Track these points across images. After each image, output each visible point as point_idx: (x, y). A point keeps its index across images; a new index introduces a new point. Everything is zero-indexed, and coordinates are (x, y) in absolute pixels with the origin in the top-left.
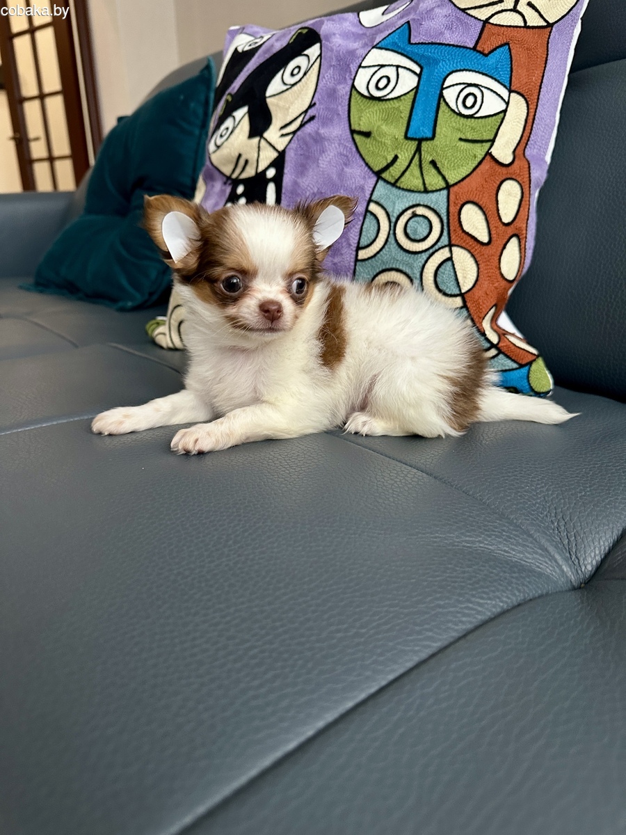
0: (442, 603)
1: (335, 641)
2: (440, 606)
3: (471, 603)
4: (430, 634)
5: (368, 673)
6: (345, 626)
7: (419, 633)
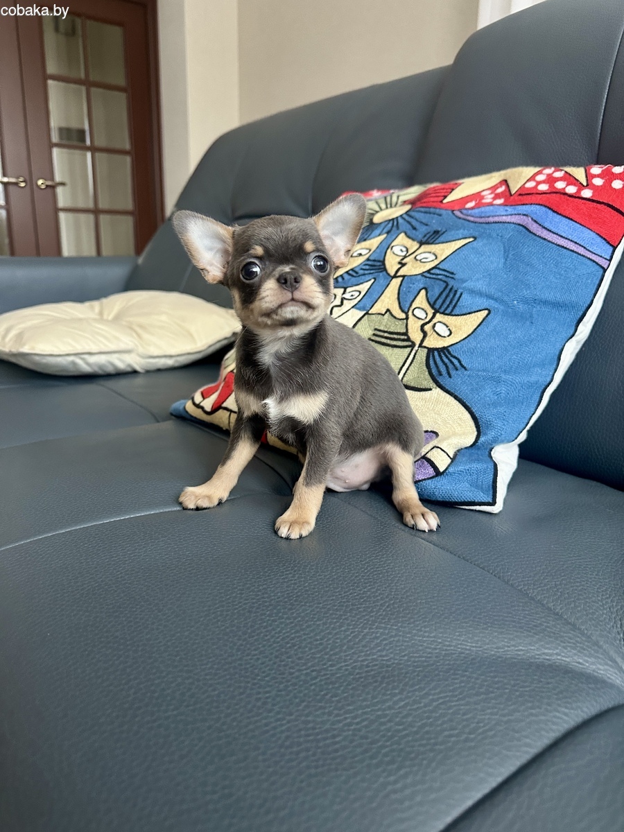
0: (533, 711)
1: (450, 744)
2: (532, 714)
3: (559, 712)
4: (528, 740)
5: (482, 775)
6: (456, 732)
7: (519, 740)
